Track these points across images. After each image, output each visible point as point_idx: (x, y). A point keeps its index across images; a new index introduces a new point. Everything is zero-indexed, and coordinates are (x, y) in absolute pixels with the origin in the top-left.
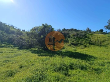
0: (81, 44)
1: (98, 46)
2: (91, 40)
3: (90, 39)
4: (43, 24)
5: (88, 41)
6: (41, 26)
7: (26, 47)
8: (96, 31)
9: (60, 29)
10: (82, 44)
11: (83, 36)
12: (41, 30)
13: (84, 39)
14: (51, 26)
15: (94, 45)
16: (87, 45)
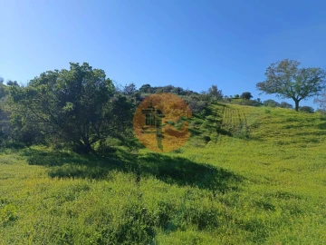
0: (195, 133)
1: (241, 138)
2: (221, 122)
3: (219, 119)
4: (76, 65)
5: (215, 124)
6: (69, 70)
7: (11, 141)
8: (234, 97)
9: (133, 85)
10: (198, 134)
11: (202, 108)
12: (68, 82)
13: (204, 118)
14: (102, 72)
15: (230, 135)
16: (211, 137)
